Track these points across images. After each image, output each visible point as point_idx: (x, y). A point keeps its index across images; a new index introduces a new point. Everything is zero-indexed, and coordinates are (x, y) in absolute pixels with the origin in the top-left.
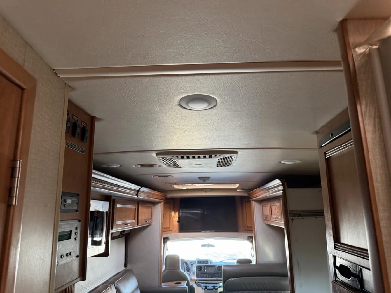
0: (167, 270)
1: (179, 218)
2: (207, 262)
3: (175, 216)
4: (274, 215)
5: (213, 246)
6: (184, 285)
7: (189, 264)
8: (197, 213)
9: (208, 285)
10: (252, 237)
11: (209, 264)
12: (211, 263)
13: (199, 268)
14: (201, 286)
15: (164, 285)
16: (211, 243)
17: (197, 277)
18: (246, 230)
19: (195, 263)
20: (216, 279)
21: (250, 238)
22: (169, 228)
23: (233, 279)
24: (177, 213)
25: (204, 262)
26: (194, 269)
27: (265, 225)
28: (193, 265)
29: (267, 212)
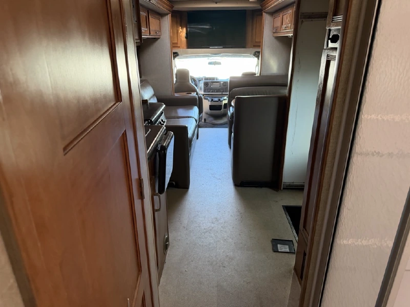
0: (177, 83)
1: (187, 34)
2: (214, 79)
3: (183, 32)
4: (285, 24)
5: (219, 63)
6: (194, 94)
7: (197, 81)
8: (206, 28)
9: (214, 98)
10: (259, 52)
11: (215, 81)
12: (217, 80)
13: (206, 84)
14: (207, 99)
15: (176, 95)
16: (217, 61)
17: (204, 92)
18: (254, 46)
19: (202, 79)
20: (221, 93)
21: (257, 54)
22: (177, 43)
23: (237, 89)
24: (185, 29)
25: (210, 79)
26: (202, 85)
27: (273, 38)
28: (201, 82)
29: (278, 24)
